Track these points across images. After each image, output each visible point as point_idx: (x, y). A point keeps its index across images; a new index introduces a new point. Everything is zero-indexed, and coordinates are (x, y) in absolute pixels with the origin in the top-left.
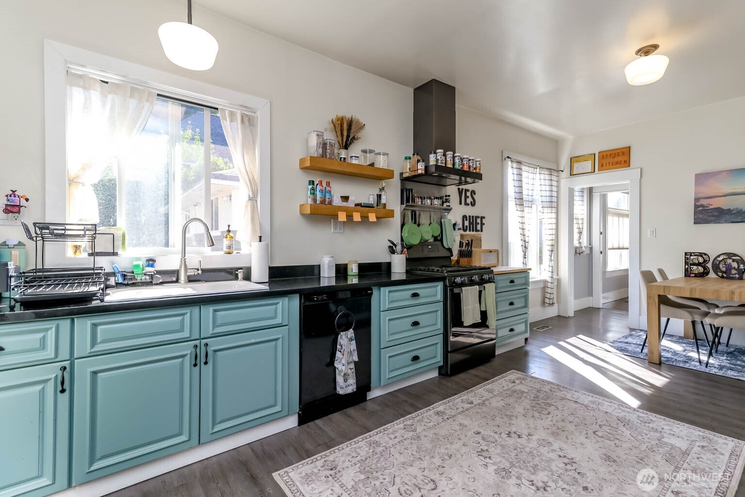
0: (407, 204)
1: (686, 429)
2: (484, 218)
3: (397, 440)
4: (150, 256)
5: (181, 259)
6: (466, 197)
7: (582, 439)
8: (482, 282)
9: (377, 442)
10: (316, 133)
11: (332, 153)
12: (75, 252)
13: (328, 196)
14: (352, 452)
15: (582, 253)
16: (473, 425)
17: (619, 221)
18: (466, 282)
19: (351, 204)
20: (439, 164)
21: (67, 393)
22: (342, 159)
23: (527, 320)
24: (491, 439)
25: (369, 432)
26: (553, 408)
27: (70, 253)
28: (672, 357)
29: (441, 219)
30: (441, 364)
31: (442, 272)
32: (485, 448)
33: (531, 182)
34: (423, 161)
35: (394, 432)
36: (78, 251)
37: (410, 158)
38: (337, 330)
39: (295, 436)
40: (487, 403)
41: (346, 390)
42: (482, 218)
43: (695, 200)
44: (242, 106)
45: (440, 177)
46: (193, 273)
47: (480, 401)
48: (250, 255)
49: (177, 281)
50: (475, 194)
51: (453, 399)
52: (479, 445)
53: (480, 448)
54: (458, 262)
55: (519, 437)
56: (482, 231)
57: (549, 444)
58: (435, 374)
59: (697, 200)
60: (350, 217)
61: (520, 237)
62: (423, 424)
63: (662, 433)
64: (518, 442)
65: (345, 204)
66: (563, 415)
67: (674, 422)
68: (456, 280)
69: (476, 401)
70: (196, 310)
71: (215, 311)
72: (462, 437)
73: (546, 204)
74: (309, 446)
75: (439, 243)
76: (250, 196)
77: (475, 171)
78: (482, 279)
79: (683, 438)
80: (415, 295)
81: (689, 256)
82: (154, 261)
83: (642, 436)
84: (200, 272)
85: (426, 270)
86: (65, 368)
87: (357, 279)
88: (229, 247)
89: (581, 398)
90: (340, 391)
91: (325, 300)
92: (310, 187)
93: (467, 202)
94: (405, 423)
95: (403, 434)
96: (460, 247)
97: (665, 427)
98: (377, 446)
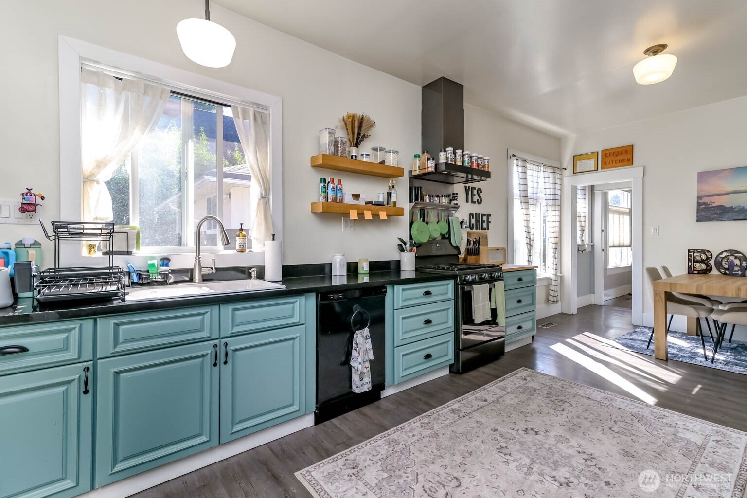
0: (416, 202)
1: (699, 424)
2: (490, 215)
3: (415, 438)
4: (165, 255)
5: (196, 258)
6: (473, 195)
7: (599, 434)
8: (492, 280)
9: (396, 440)
10: (328, 131)
11: (344, 152)
12: (90, 251)
13: (339, 194)
14: (372, 451)
15: (585, 250)
16: (490, 422)
17: (619, 219)
18: (477, 280)
19: (361, 202)
20: (449, 162)
21: (90, 394)
22: (354, 157)
23: (534, 317)
24: (509, 436)
25: (387, 430)
26: (567, 404)
27: (85, 252)
28: (678, 353)
29: (448, 217)
30: (452, 362)
31: (453, 270)
32: (504, 445)
33: (535, 179)
34: (433, 159)
35: (412, 430)
36: (92, 250)
37: (419, 156)
38: (353, 329)
39: (313, 435)
40: (501, 400)
41: (361, 389)
42: (489, 216)
43: (698, 198)
44: (254, 103)
45: (449, 174)
46: (208, 272)
47: (493, 399)
48: (263, 254)
49: (191, 280)
50: (481, 192)
51: (467, 397)
52: (498, 442)
53: (499, 445)
54: (465, 260)
55: (537, 434)
56: (488, 229)
57: (567, 440)
58: (446, 372)
59: (699, 197)
60: (361, 215)
61: (524, 235)
62: (440, 421)
63: (677, 428)
64: (536, 439)
65: (356, 202)
66: (578, 412)
67: (686, 417)
68: (467, 278)
69: (490, 398)
70: (215, 309)
71: (234, 310)
72: (480, 434)
73: (549, 202)
74: (328, 445)
75: (447, 241)
76: (262, 194)
77: (483, 169)
78: (491, 277)
79: (697, 433)
80: (428, 293)
81: (692, 254)
82: (169, 260)
83: (658, 431)
84: (214, 271)
85: (436, 268)
86: (88, 369)
87: (368, 277)
88: (242, 246)
89: (593, 395)
90: (356, 390)
91: (340, 299)
92: (322, 185)
93: (474, 200)
94: (421, 421)
95: (421, 432)
96: (467, 245)
97: (679, 422)
98: (396, 444)
